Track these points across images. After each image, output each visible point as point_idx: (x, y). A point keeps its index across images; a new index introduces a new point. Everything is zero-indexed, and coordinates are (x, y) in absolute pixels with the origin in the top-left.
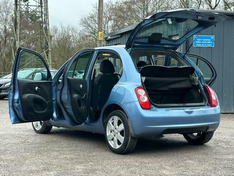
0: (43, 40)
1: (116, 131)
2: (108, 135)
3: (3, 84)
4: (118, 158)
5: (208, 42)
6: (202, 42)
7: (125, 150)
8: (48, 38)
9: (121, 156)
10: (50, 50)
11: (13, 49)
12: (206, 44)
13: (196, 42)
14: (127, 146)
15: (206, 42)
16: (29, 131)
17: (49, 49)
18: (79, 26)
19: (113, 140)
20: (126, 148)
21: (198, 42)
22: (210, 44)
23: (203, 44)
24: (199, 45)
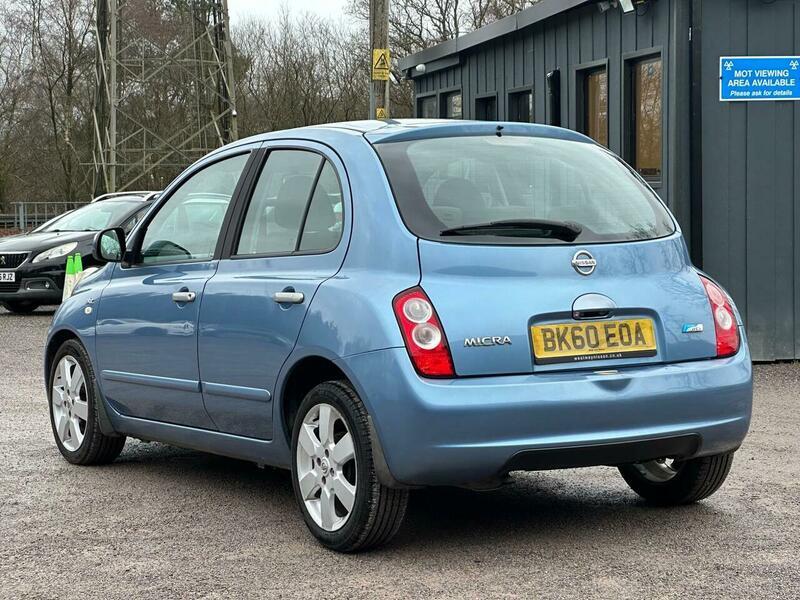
0: (207, 76)
1: (326, 461)
2: (302, 476)
3: (27, 254)
4: (331, 572)
5: (777, 83)
6: (755, 83)
7: (362, 537)
8: (226, 69)
9: (345, 561)
10: (234, 113)
11: (97, 111)
12: (768, 88)
13: (730, 83)
14: (366, 522)
15: (769, 83)
16: (43, 454)
17: (230, 112)
18: (349, 17)
19: (318, 494)
20: (363, 529)
21: (737, 83)
22: (784, 88)
23: (756, 89)
24: (742, 94)
